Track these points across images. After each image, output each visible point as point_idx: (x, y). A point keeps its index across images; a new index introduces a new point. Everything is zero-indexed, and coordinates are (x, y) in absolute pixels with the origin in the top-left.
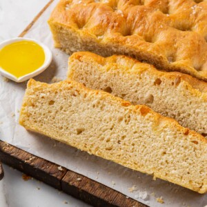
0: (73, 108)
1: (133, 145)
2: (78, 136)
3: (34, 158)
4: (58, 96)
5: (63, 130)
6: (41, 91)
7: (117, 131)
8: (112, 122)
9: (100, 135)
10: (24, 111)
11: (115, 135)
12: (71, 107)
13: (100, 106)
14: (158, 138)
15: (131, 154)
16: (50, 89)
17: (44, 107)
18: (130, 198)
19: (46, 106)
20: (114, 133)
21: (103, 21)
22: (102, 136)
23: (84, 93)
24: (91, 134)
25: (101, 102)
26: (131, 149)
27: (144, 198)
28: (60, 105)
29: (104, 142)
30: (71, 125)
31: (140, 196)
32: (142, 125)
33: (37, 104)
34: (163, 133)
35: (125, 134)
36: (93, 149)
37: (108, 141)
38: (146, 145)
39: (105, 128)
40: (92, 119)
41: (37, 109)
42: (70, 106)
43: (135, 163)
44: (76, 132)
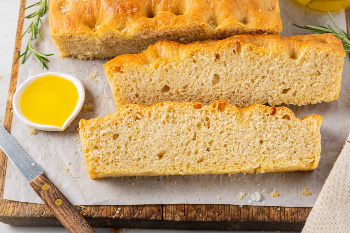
0: (142, 134)
1: (225, 146)
2: (161, 160)
3: (119, 209)
4: (120, 127)
5: (142, 161)
6: (98, 129)
7: (201, 138)
8: (192, 132)
9: (185, 150)
10: (90, 158)
11: (202, 144)
12: (140, 133)
13: (171, 121)
14: (248, 130)
15: (227, 156)
16: (109, 122)
17: (109, 145)
18: (243, 206)
19: (111, 143)
20: (199, 142)
21: (118, 11)
22: (188, 150)
23: (147, 113)
24: (175, 153)
25: (171, 114)
26: (225, 151)
27: (258, 200)
28: (127, 135)
29: (192, 155)
30: (147, 152)
31: (253, 199)
32: (226, 122)
33: (101, 144)
34: (251, 122)
35: (211, 138)
36: (184, 168)
37: (196, 153)
38: (238, 141)
39: (187, 140)
40: (169, 137)
41: (103, 150)
42: (138, 132)
43: (235, 164)
44: (157, 157)
